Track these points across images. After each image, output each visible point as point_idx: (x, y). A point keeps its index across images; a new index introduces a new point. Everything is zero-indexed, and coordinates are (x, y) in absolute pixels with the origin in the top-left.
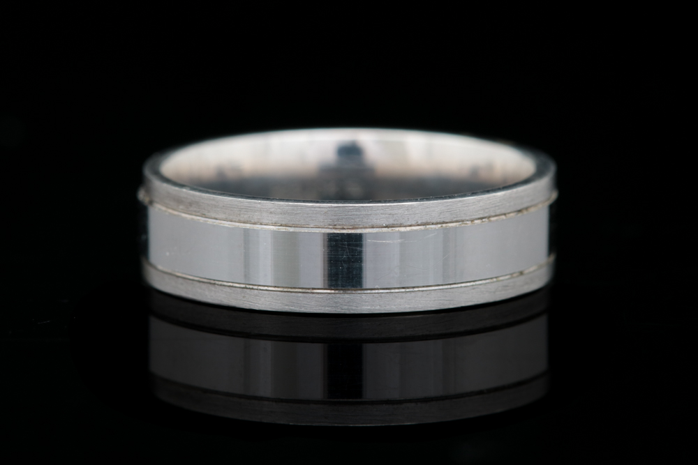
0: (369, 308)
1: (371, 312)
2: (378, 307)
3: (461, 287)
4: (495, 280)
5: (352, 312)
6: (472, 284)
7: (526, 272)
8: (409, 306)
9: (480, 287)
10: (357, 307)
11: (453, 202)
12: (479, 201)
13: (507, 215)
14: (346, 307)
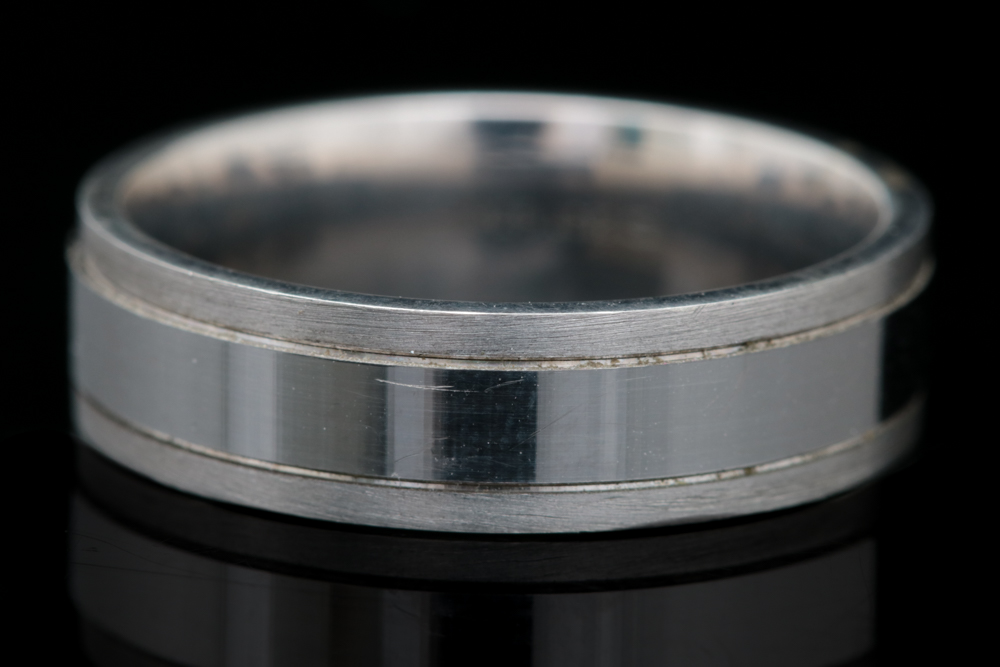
0: (379, 515)
1: (383, 525)
2: (396, 517)
3: (584, 492)
4: (671, 482)
5: (347, 520)
6: (612, 487)
7: (759, 469)
8: (462, 521)
9: (628, 495)
10: (355, 511)
11: (564, 318)
12: (629, 321)
13: (706, 353)
14: (335, 509)
